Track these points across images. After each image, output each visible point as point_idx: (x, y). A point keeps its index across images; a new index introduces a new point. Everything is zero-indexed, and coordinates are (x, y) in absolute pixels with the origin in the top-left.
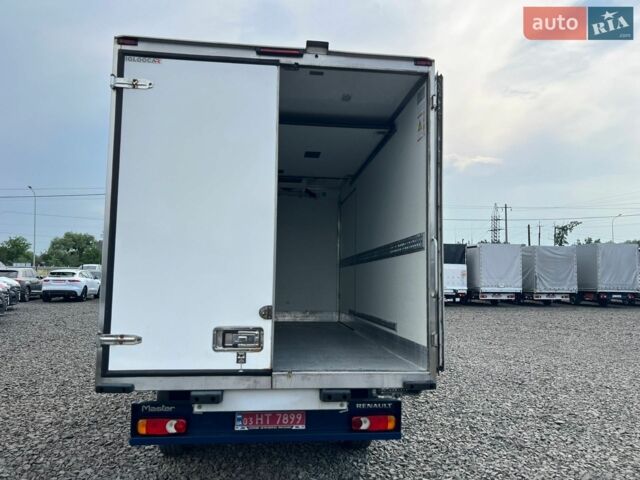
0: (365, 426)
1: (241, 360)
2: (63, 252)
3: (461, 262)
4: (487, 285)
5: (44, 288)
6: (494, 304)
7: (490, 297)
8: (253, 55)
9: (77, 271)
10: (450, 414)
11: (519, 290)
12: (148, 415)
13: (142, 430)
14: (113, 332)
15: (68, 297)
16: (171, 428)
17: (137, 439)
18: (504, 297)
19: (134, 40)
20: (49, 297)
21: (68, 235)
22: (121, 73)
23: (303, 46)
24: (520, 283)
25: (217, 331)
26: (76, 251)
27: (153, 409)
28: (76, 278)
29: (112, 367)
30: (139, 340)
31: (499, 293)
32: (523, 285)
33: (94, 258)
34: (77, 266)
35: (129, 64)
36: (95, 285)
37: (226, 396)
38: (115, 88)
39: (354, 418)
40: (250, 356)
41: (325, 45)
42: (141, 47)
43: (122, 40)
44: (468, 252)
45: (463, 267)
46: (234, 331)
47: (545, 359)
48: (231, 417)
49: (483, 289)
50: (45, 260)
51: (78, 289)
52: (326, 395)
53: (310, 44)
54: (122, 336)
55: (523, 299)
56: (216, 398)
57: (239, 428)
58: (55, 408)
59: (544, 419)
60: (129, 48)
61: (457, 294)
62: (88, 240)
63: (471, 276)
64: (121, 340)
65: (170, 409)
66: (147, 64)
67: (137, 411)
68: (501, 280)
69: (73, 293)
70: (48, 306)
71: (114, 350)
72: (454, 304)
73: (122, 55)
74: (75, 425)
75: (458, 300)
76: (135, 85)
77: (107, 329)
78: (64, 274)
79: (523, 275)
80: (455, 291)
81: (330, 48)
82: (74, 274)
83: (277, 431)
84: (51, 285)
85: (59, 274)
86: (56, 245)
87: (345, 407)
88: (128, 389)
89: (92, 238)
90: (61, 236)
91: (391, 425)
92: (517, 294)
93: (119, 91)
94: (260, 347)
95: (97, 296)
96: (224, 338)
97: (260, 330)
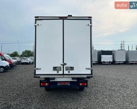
0: (81, 85)
1: (58, 72)
2: (25, 54)
3: (111, 55)
4: (117, 60)
5: (22, 62)
6: (119, 64)
7: (118, 62)
8: (58, 18)
9: (28, 58)
10: (102, 85)
11: (125, 61)
12: (43, 82)
13: (42, 85)
14: (36, 68)
15: (27, 64)
16: (47, 85)
17: (41, 86)
18: (121, 62)
19: (38, 17)
20: (23, 64)
21: (26, 51)
22: (36, 23)
23: (67, 16)
24: (125, 59)
25: (53, 67)
26: (28, 54)
27: (43, 81)
28: (28, 59)
29: (36, 73)
30: (41, 69)
31: (120, 62)
32: (126, 60)
33: (32, 55)
34: (28, 57)
35: (37, 21)
36: (32, 61)
37: (55, 78)
38: (35, 26)
39: (79, 83)
40: (59, 72)
41: (71, 16)
42: (39, 18)
43: (36, 17)
44: (113, 52)
45: (112, 56)
46: (57, 67)
47: (126, 75)
48: (57, 82)
49: (116, 61)
50: (21, 56)
51: (28, 62)
52: (73, 78)
53: (68, 16)
55: (126, 63)
56: (54, 79)
57: (58, 85)
58: (26, 83)
59: (121, 86)
60: (37, 19)
61: (110, 62)
62: (30, 51)
63: (113, 58)
64: (38, 69)
65: (46, 81)
67: (41, 82)
68: (120, 58)
69: (28, 63)
70: (23, 65)
71: (36, 71)
72: (110, 64)
73: (36, 20)
74: (30, 86)
75: (110, 63)
76: (38, 25)
77: (35, 67)
78: (26, 59)
79: (126, 57)
80: (110, 61)
82: (27, 59)
83: (65, 85)
84: (23, 61)
85: (25, 59)
86: (23, 53)
87: (76, 81)
88: (39, 77)
89: (31, 51)
90: (24, 51)
91: (86, 85)
92: (124, 62)
93: (36, 26)
94: (61, 70)
95: (32, 63)
96: (55, 68)
97: (61, 67)
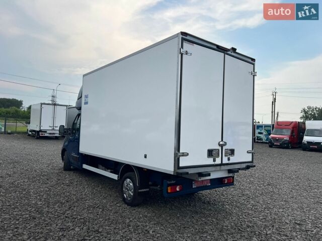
0: (226, 182)
8: (215, 47)
13: (169, 191)
14: (181, 151)
16: (178, 190)
19: (187, 35)
22: (182, 47)
25: (208, 150)
29: (180, 165)
30: (188, 154)
38: (180, 53)
39: (223, 180)
42: (188, 38)
43: (182, 33)
46: (213, 150)
54: (183, 153)
57: (194, 187)
60: (185, 37)
66: (190, 45)
73: (182, 40)
76: (187, 53)
81: (237, 51)
93: (182, 55)
94: (219, 156)
97: (219, 150)
